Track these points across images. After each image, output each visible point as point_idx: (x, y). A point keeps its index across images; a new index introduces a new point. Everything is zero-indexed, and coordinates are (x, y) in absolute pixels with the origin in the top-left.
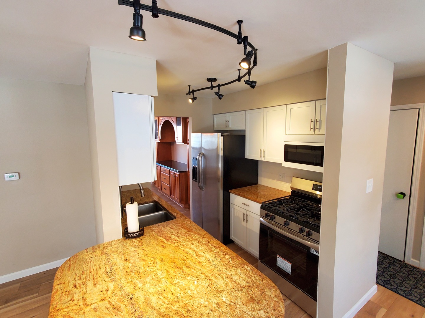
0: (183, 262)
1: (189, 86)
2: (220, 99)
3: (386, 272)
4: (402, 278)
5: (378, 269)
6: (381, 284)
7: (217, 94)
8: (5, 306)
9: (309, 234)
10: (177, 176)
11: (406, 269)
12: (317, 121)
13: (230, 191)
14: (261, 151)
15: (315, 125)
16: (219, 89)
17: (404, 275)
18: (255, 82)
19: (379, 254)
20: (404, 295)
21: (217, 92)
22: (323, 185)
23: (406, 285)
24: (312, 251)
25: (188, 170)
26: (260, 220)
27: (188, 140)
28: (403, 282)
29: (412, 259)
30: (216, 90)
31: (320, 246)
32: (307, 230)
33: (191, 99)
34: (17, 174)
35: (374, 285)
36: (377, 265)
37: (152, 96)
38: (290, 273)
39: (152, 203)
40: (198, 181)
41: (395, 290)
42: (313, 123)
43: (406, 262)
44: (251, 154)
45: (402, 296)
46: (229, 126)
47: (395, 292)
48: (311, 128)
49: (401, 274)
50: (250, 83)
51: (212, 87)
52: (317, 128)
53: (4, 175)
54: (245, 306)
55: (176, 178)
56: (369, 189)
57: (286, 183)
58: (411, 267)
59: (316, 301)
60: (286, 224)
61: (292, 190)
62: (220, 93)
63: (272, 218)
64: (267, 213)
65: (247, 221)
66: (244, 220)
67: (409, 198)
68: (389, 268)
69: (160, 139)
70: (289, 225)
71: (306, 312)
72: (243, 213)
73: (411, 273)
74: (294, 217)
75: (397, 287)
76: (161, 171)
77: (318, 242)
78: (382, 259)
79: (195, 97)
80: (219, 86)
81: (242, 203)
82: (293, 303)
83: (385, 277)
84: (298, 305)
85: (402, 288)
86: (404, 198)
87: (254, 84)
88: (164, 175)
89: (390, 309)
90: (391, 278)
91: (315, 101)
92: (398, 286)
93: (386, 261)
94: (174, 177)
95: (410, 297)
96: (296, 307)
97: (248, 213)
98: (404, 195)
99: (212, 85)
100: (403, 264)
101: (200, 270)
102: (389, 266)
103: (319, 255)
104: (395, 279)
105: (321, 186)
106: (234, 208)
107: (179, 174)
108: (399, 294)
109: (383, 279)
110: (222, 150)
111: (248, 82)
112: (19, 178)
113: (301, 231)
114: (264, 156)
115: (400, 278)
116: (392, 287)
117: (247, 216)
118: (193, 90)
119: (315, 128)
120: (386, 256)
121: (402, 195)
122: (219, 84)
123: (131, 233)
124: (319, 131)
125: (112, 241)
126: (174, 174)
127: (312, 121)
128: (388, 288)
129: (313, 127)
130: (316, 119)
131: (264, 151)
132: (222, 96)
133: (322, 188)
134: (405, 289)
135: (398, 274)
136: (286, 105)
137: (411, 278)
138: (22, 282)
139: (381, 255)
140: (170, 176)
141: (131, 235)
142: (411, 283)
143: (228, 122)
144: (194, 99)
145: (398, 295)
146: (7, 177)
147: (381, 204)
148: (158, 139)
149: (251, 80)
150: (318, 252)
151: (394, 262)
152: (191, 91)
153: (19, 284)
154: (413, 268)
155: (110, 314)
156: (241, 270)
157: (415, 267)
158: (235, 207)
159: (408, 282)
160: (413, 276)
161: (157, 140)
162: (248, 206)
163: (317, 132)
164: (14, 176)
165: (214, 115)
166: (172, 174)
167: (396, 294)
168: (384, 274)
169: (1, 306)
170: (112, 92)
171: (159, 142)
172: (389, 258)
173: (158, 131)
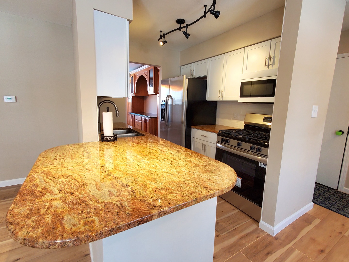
0: (149, 153)
1: (161, 31)
2: (187, 38)
3: (322, 196)
4: (336, 200)
5: (314, 194)
6: (317, 203)
7: (185, 33)
8: (3, 201)
9: (259, 150)
10: (148, 121)
11: (339, 195)
12: (271, 58)
13: (192, 127)
14: (220, 92)
15: (269, 61)
16: (187, 29)
17: (337, 198)
18: (219, 12)
19: (315, 184)
20: (337, 211)
21: (185, 31)
22: (273, 117)
23: (338, 205)
24: (260, 165)
25: (157, 116)
26: (217, 146)
27: (158, 90)
28: (336, 203)
29: (345, 188)
30: (184, 30)
31: (268, 160)
32: (256, 147)
33: (162, 42)
34: (14, 97)
35: (311, 202)
36: (314, 191)
37: (127, 20)
38: (240, 187)
39: (126, 130)
40: (165, 120)
41: (329, 208)
42: (267, 60)
43: (339, 190)
44: (211, 96)
45: (335, 212)
46: (193, 74)
47: (329, 209)
48: (265, 65)
49: (335, 198)
50: (215, 13)
51: (180, 29)
52: (271, 64)
53: (3, 97)
54: (202, 174)
55: (147, 123)
56: (314, 114)
57: (240, 121)
58: (343, 194)
59: (261, 207)
60: (239, 145)
61: (244, 125)
62: (187, 33)
63: (227, 141)
64: (223, 138)
65: (205, 150)
66: (202, 149)
67: (346, 135)
68: (324, 194)
69: (135, 93)
70: (241, 145)
71: (252, 218)
72: (202, 144)
73: (343, 198)
74: (246, 138)
75: (330, 205)
76: (135, 119)
77: (266, 156)
78: (318, 188)
79: (166, 41)
80: (187, 26)
81: (202, 135)
82: (241, 212)
83: (320, 199)
84: (245, 213)
85: (335, 207)
86: (342, 135)
87: (218, 14)
88: (137, 122)
89: (324, 220)
90: (326, 200)
91: (270, 40)
92: (332, 205)
93: (322, 189)
94: (146, 122)
95: (341, 213)
96: (243, 214)
97: (206, 143)
98: (343, 133)
99: (180, 26)
100: (336, 191)
101: (164, 157)
102: (324, 192)
103: (267, 167)
104: (329, 200)
105: (271, 118)
106: (194, 141)
107: (150, 119)
108: (333, 211)
109: (318, 200)
110: (187, 90)
111: (213, 12)
112: (16, 101)
113: (252, 148)
114: (223, 96)
115: (334, 200)
116: (326, 206)
117: (205, 145)
118: (164, 34)
119: (269, 64)
120: (322, 186)
121: (341, 132)
122: (187, 25)
123: (106, 137)
124: (273, 67)
125: (90, 142)
126: (146, 119)
127: (267, 59)
128: (323, 206)
129: (267, 64)
130: (270, 55)
131: (223, 92)
132: (189, 35)
133: (271, 119)
134: (338, 207)
135: (332, 197)
136: (244, 47)
137: (343, 201)
138: (17, 187)
139: (317, 185)
140: (142, 122)
141: (106, 139)
142: (343, 204)
143: (193, 70)
144: (165, 42)
145: (331, 211)
146: (6, 99)
147: (323, 131)
148: (134, 93)
149: (215, 10)
150: (265, 165)
151: (329, 190)
152: (162, 35)
153: (16, 188)
154: (345, 194)
155: (83, 172)
156: (199, 158)
157: (347, 194)
158: (196, 140)
159: (341, 203)
160: (345, 199)
161: (132, 94)
162: (207, 137)
163: (270, 67)
164: (12, 99)
165: (182, 66)
166: (144, 120)
167: (329, 210)
168: (319, 197)
169: (0, 200)
170: (93, 9)
171: (134, 95)
172: (325, 187)
173: (134, 87)
